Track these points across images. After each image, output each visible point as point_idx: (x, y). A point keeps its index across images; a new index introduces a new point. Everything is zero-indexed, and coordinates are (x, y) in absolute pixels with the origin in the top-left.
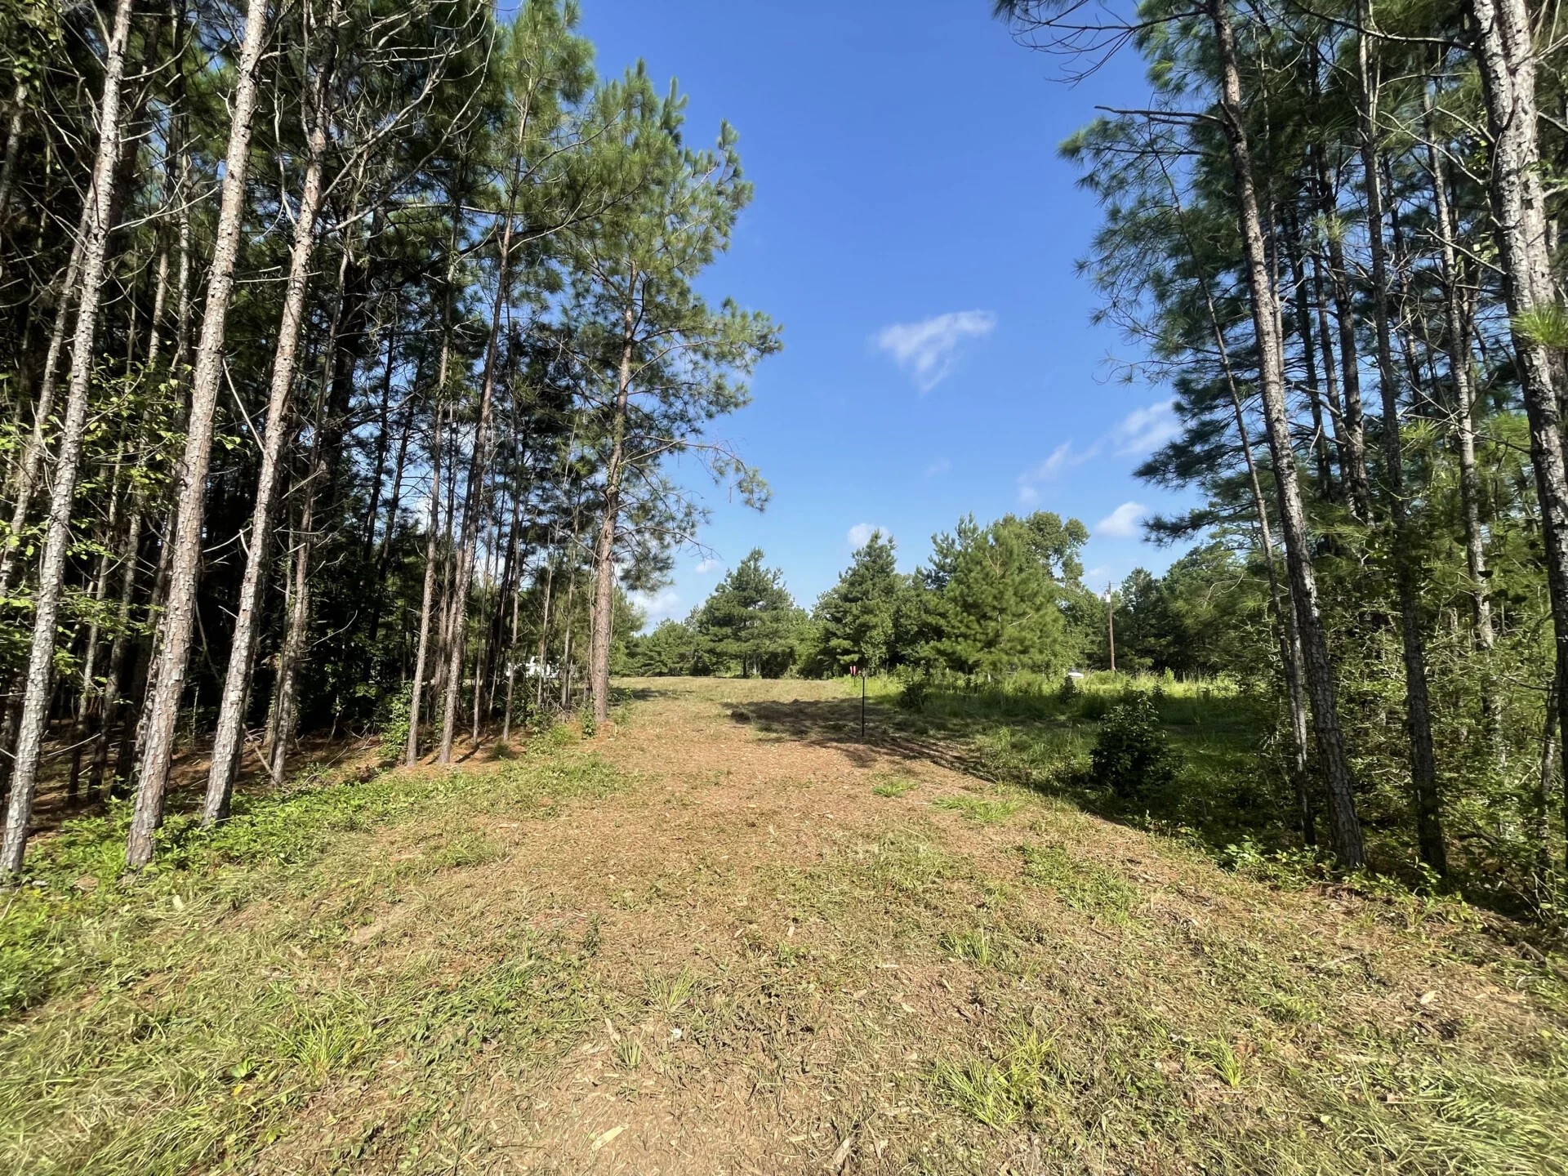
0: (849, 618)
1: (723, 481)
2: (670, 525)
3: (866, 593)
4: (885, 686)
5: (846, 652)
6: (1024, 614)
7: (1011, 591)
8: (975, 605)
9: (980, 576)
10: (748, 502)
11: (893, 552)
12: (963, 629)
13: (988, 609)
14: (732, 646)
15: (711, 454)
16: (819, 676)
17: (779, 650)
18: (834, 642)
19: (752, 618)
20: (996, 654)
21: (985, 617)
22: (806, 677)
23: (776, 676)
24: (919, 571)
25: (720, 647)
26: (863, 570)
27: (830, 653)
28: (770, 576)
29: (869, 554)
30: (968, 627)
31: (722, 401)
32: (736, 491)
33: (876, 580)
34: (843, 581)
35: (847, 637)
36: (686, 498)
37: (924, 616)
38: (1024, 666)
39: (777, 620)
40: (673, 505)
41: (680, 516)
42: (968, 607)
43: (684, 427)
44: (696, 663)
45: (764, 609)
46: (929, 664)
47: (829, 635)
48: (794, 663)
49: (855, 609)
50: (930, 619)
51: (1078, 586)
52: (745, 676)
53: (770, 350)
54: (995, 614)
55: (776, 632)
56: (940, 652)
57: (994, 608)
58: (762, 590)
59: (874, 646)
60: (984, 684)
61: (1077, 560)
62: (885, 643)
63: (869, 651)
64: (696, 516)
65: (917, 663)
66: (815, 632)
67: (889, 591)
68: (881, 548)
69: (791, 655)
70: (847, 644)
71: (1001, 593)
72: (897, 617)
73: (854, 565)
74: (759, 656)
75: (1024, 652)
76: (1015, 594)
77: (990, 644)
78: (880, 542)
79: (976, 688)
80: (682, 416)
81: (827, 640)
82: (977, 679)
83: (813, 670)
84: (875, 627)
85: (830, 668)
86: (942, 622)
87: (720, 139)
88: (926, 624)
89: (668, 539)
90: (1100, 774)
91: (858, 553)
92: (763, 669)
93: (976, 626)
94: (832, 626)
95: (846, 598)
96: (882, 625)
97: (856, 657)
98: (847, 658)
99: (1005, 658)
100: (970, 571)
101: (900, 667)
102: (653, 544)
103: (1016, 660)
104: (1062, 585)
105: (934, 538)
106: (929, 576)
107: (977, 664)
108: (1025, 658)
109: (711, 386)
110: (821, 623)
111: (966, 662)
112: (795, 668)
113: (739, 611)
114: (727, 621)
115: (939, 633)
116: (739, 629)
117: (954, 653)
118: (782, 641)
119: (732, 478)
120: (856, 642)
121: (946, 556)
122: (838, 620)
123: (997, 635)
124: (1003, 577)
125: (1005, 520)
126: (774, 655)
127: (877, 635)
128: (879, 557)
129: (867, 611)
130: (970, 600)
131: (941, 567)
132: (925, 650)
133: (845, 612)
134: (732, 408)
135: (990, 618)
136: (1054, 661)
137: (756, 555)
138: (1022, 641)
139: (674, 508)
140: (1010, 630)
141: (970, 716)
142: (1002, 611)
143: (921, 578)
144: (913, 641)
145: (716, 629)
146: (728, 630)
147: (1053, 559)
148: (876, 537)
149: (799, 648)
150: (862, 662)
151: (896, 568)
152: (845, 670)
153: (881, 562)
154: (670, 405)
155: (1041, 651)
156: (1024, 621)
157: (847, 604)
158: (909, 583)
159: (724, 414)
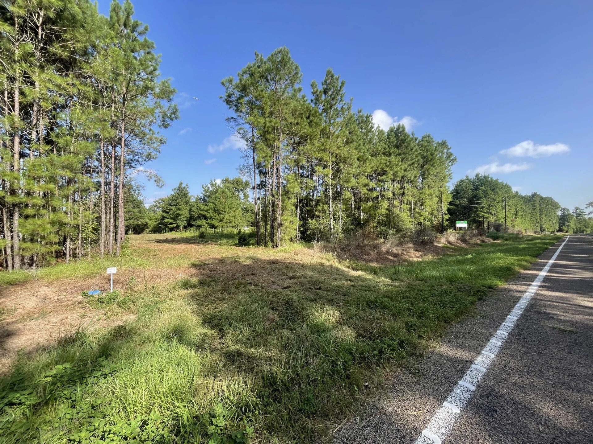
0: (171, 212)
1: (151, 180)
3: (178, 203)
5: (171, 224)
6: (230, 213)
7: (227, 207)
8: (217, 210)
9: (219, 202)
11: (188, 189)
12: (214, 217)
13: (221, 211)
15: (148, 173)
16: (159, 232)
17: (141, 223)
18: (166, 220)
20: (223, 223)
21: (220, 213)
22: (154, 233)
23: (139, 233)
24: (198, 197)
26: (177, 196)
27: (166, 225)
29: (179, 190)
30: (215, 216)
31: (149, 157)
32: (155, 183)
33: (182, 199)
34: (169, 199)
35: (171, 218)
36: (138, 183)
37: (200, 211)
38: (230, 226)
39: (140, 212)
41: (135, 188)
42: (215, 211)
43: (137, 163)
47: (163, 218)
48: (148, 228)
49: (174, 208)
50: (202, 212)
51: (248, 201)
53: (163, 143)
54: (223, 213)
55: (140, 217)
56: (206, 223)
57: (223, 211)
59: (182, 221)
60: (220, 231)
61: (247, 193)
62: (186, 220)
63: (180, 223)
65: (197, 226)
66: (157, 217)
67: (187, 202)
68: (184, 188)
69: (146, 226)
70: (171, 221)
71: (225, 207)
72: (190, 211)
73: (173, 193)
74: (132, 226)
75: (230, 223)
77: (221, 221)
78: (183, 186)
79: (217, 233)
80: (137, 161)
82: (217, 230)
83: (156, 230)
84: (182, 215)
85: (165, 229)
86: (206, 213)
88: (200, 214)
90: (239, 242)
91: (175, 189)
92: (134, 231)
93: (217, 216)
94: (165, 214)
95: (170, 205)
96: (185, 214)
97: (175, 225)
98: (172, 226)
99: (225, 224)
100: (216, 201)
103: (228, 225)
104: (243, 201)
105: (202, 186)
106: (201, 198)
107: (217, 226)
108: (231, 225)
109: (147, 153)
110: (159, 214)
111: (214, 226)
112: (148, 230)
115: (205, 217)
117: (211, 223)
118: (142, 220)
119: (153, 179)
120: (175, 220)
121: (207, 192)
122: (167, 212)
123: (223, 218)
124: (225, 202)
125: (226, 179)
126: (138, 225)
127: (183, 218)
128: (183, 190)
129: (179, 209)
130: (216, 209)
131: (206, 196)
132: (202, 222)
133: (170, 210)
134: (153, 159)
136: (239, 225)
138: (229, 220)
139: (133, 185)
140: (227, 217)
142: (225, 212)
143: (198, 199)
144: (195, 220)
147: (241, 193)
148: (181, 184)
149: (150, 223)
150: (178, 227)
151: (189, 194)
152: (171, 230)
153: (184, 192)
154: (134, 157)
155: (235, 223)
156: (230, 215)
157: (171, 207)
158: (194, 200)
159: (150, 161)
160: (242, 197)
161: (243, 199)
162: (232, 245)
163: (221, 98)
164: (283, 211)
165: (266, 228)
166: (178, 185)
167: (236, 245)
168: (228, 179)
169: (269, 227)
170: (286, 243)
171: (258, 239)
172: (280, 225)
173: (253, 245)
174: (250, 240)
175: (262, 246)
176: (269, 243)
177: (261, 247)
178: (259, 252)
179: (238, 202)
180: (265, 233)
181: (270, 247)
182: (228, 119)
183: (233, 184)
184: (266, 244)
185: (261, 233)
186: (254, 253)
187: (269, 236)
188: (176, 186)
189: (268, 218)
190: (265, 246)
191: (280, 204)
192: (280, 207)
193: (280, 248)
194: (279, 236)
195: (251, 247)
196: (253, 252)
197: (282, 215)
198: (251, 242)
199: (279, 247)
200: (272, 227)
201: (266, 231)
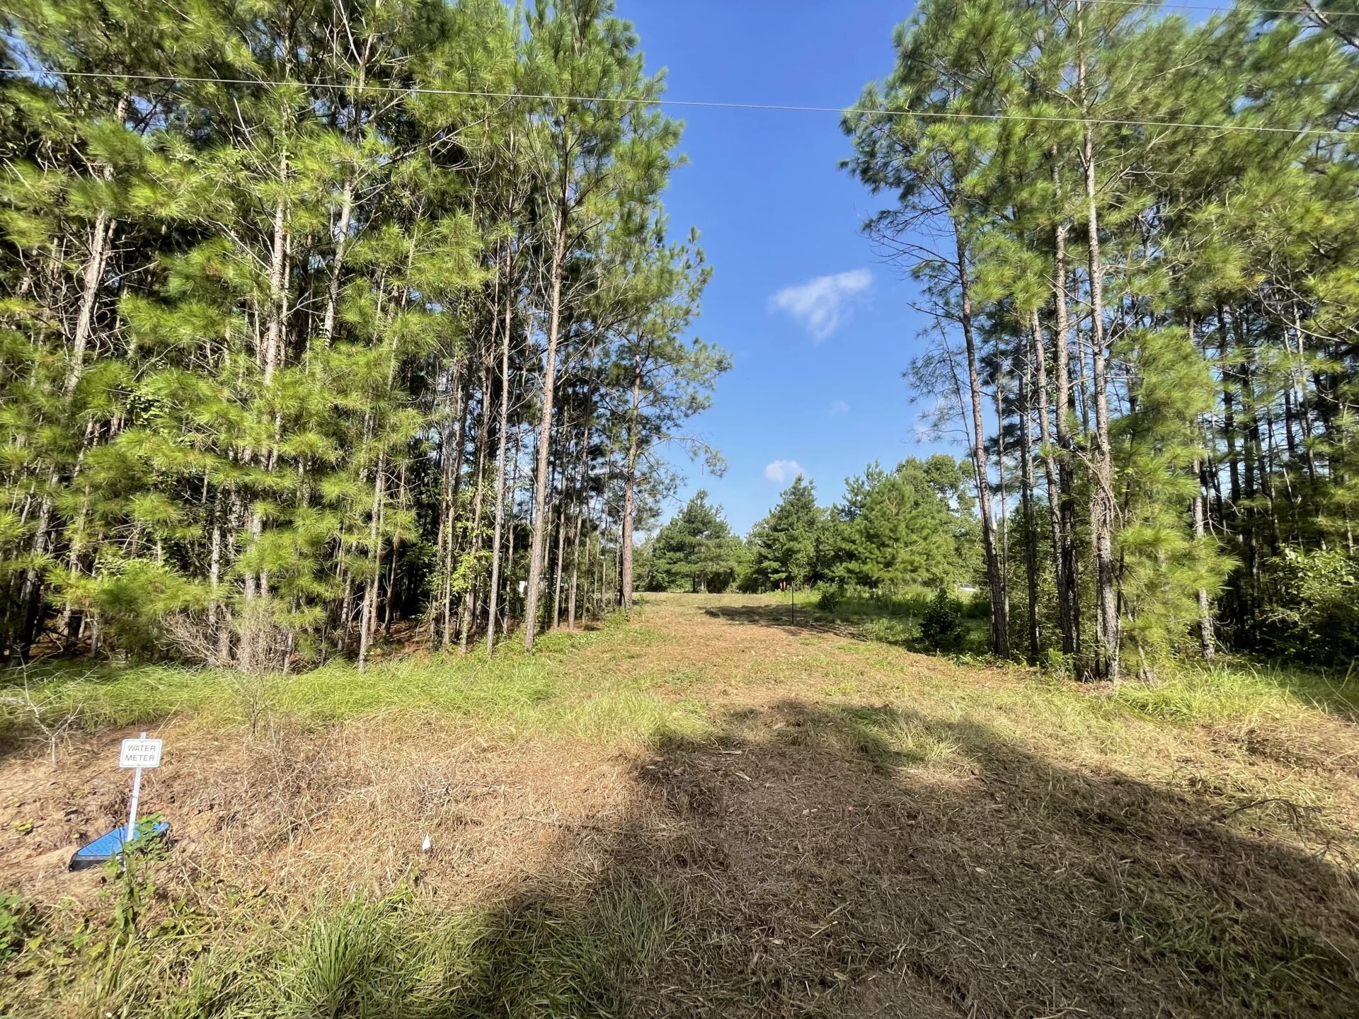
0: (777, 545)
1: (696, 459)
2: (661, 487)
3: (791, 525)
4: (808, 596)
5: (776, 571)
6: (914, 542)
7: (903, 525)
8: (877, 536)
9: (880, 514)
10: (712, 472)
11: (813, 492)
12: (867, 554)
13: (885, 539)
14: (683, 567)
15: (689, 443)
16: (755, 591)
17: (722, 570)
18: (766, 564)
19: (700, 545)
20: (893, 573)
21: (884, 545)
22: (745, 592)
23: (719, 591)
24: (835, 507)
25: (675, 568)
26: (788, 507)
27: (763, 572)
28: (713, 511)
29: (794, 493)
30: (871, 552)
31: (694, 406)
32: (706, 466)
33: (801, 514)
34: (773, 516)
35: (776, 559)
36: (672, 470)
37: (840, 543)
38: (914, 581)
39: (719, 546)
40: (662, 474)
41: (667, 481)
42: (870, 537)
43: (670, 423)
44: (651, 582)
45: (709, 537)
46: (842, 581)
47: (762, 558)
48: (734, 580)
49: (782, 536)
50: (844, 545)
52: (695, 591)
53: (725, 369)
54: (891, 542)
55: (719, 557)
56: (849, 571)
57: (890, 538)
58: (707, 523)
59: (799, 566)
60: (883, 595)
62: (809, 564)
63: (795, 570)
64: (678, 482)
65: (832, 580)
66: (752, 557)
67: (811, 523)
68: (805, 489)
69: (731, 575)
70: (776, 565)
71: (896, 527)
72: (817, 543)
73: (781, 502)
74: (706, 574)
75: (914, 571)
76: (907, 527)
77: (888, 565)
78: (803, 484)
79: (877, 598)
80: (669, 417)
81: (761, 562)
82: (878, 591)
83: (749, 586)
84: (799, 551)
85: (763, 584)
86: (852, 548)
87: (690, 236)
88: (840, 549)
89: (659, 497)
91: (785, 493)
92: (708, 586)
93: (876, 551)
94: (764, 551)
95: (775, 529)
96: (806, 548)
97: (783, 575)
98: (777, 576)
99: (900, 575)
101: (820, 583)
102: (650, 500)
103: (908, 577)
104: (957, 515)
105: (847, 480)
106: (843, 511)
107: (878, 580)
108: (915, 576)
109: (688, 397)
110: (755, 549)
111: (870, 578)
112: (735, 585)
113: (689, 539)
114: (680, 547)
115: (850, 557)
116: (690, 554)
117: (861, 572)
118: (724, 564)
119: (702, 456)
120: (784, 563)
121: (856, 495)
122: (769, 546)
123: (894, 558)
124: (897, 514)
125: (907, 462)
126: (717, 574)
127: (801, 557)
128: (802, 495)
129: (793, 539)
130: (872, 532)
131: (854, 504)
132: (839, 570)
133: (775, 540)
134: (701, 410)
135: (887, 546)
136: (945, 578)
137: (702, 495)
138: (912, 563)
139: (663, 476)
140: (903, 554)
141: (865, 614)
142: (897, 540)
143: (837, 512)
144: (830, 563)
145: (671, 553)
146: (681, 555)
147: (949, 493)
148: (799, 480)
149: (738, 569)
150: (789, 579)
151: (817, 504)
152: (776, 585)
153: (804, 500)
154: (662, 410)
155: (928, 570)
156: (914, 548)
157: (776, 534)
158: (827, 516)
159: (696, 415)
160: (954, 504)
161: (957, 511)
162: (895, 643)
163: (844, 164)
164: (1125, 505)
165: (1033, 586)
166: (792, 484)
167: (910, 645)
168: (913, 460)
169: (1049, 578)
170: (1153, 661)
171: (996, 630)
172: (1113, 572)
173: (978, 651)
174: (968, 631)
175: (1018, 661)
176: (1055, 654)
177: (1012, 666)
178: (1005, 698)
179: (943, 516)
180: (1032, 606)
181: (1062, 673)
182: (868, 226)
183: (926, 472)
184: (1036, 655)
185: (1013, 607)
186: (975, 701)
187: (1048, 618)
188: (789, 486)
189: (1043, 546)
190: (1032, 662)
191: (1106, 471)
192: (1106, 484)
193: (1117, 685)
194: (1112, 623)
195: (967, 658)
196: (971, 690)
197: (1120, 524)
198: (974, 636)
199: (1117, 681)
200: (1067, 582)
201: (1034, 599)
